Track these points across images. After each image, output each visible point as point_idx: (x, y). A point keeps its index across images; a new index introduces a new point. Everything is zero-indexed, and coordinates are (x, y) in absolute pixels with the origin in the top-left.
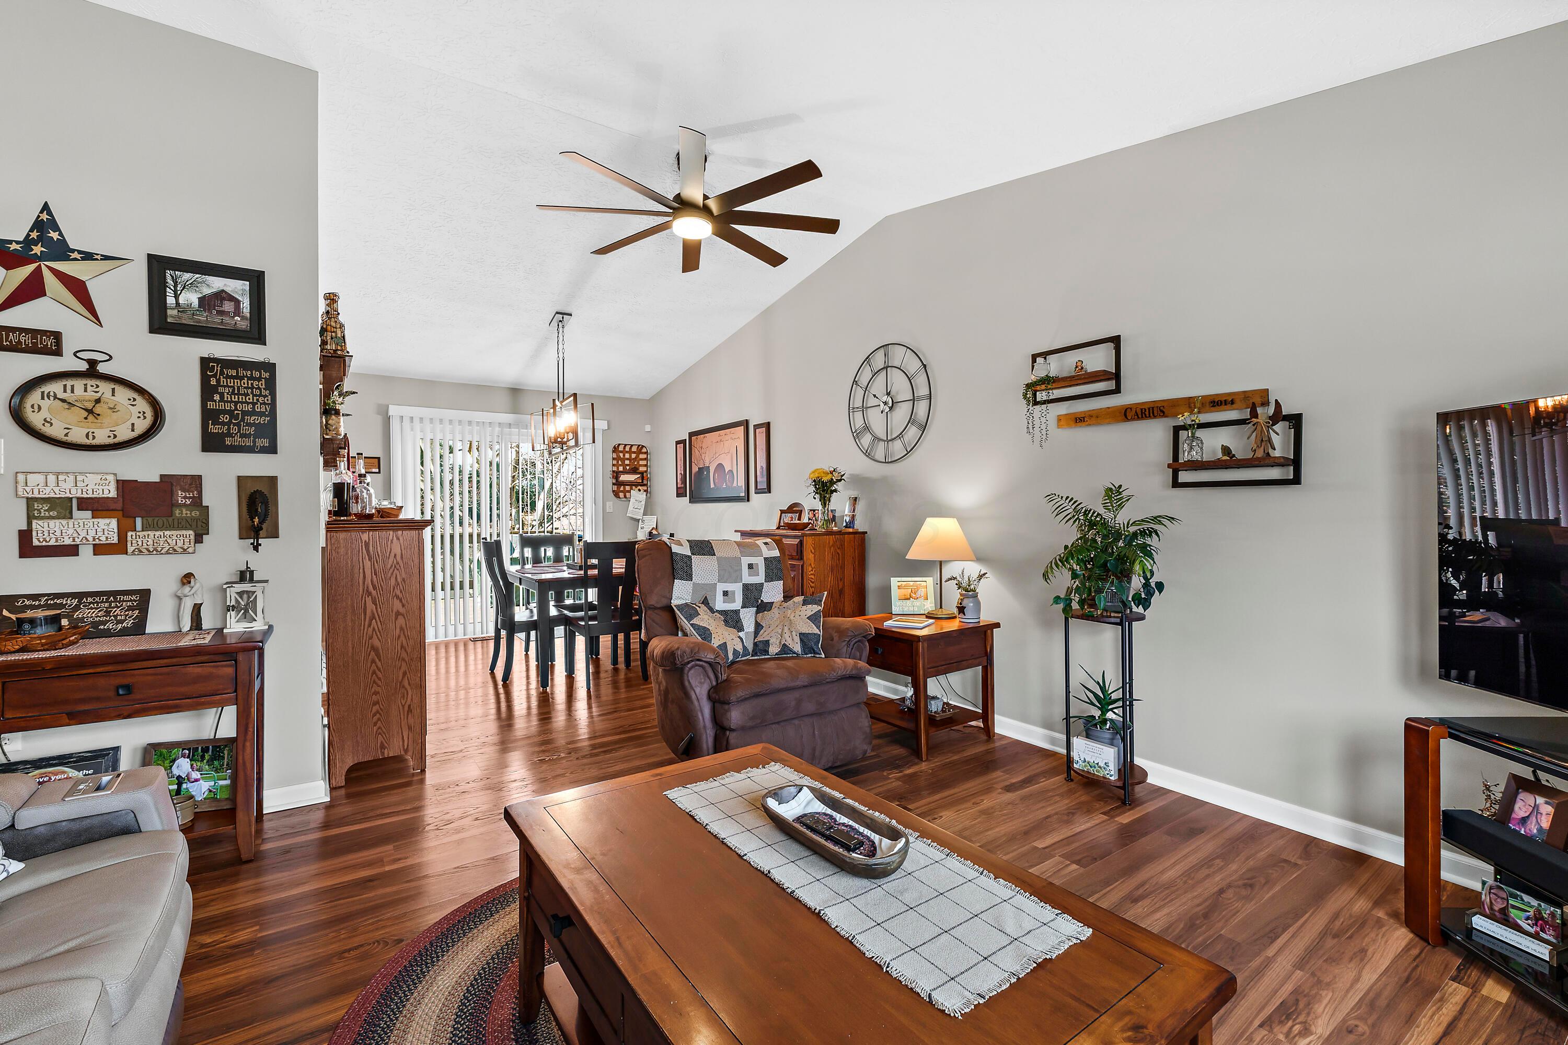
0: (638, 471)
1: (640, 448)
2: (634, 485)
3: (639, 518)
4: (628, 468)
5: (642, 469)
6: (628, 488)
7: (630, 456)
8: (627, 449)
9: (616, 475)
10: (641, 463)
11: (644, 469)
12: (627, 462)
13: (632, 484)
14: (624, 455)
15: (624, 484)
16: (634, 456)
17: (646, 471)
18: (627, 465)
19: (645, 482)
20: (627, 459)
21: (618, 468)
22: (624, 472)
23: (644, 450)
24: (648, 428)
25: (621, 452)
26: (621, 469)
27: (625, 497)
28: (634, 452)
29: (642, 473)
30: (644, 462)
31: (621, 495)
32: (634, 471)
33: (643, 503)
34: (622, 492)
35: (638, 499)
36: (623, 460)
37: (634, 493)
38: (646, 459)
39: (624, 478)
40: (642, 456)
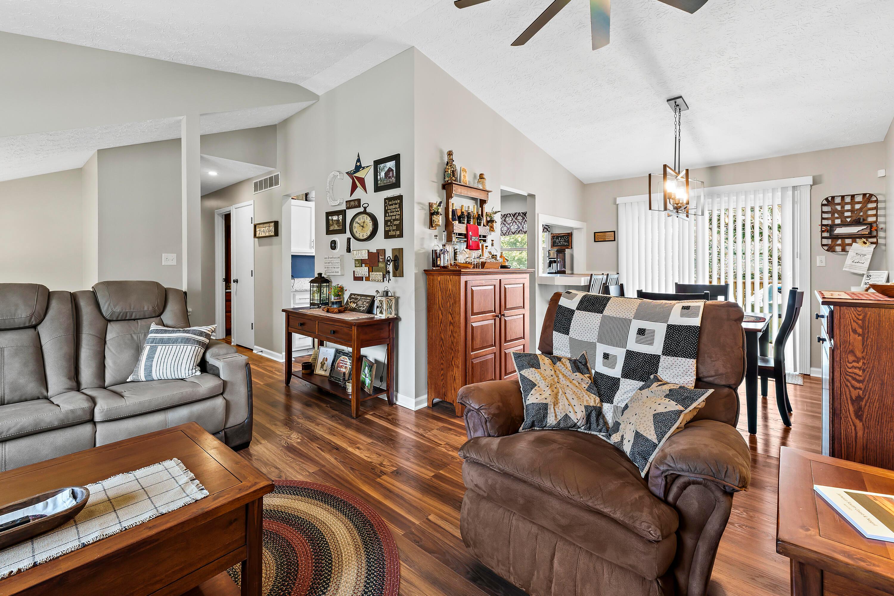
0: (865, 222)
1: (868, 198)
2: (858, 238)
3: (862, 272)
4: (849, 220)
5: (871, 219)
6: (848, 241)
7: (853, 207)
8: (848, 200)
9: (830, 228)
10: (870, 212)
11: (873, 219)
12: (847, 214)
13: (854, 237)
14: (843, 207)
15: (843, 237)
16: (857, 206)
17: (876, 222)
18: (848, 217)
19: (874, 233)
20: (848, 211)
21: (833, 221)
22: (844, 224)
23: (874, 199)
24: (881, 173)
25: (838, 204)
26: (838, 221)
27: (843, 250)
28: (859, 203)
29: (871, 224)
30: (874, 212)
31: (838, 249)
32: (857, 222)
33: (869, 257)
34: (839, 245)
35: (859, 252)
36: (841, 213)
37: (858, 247)
38: (876, 208)
39: (839, 231)
40: (870, 205)
